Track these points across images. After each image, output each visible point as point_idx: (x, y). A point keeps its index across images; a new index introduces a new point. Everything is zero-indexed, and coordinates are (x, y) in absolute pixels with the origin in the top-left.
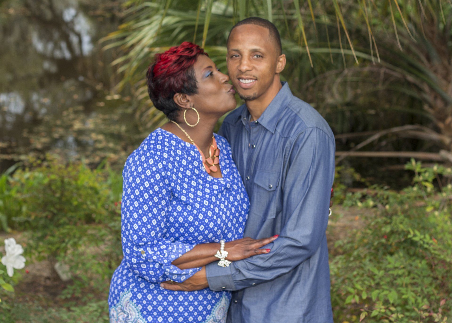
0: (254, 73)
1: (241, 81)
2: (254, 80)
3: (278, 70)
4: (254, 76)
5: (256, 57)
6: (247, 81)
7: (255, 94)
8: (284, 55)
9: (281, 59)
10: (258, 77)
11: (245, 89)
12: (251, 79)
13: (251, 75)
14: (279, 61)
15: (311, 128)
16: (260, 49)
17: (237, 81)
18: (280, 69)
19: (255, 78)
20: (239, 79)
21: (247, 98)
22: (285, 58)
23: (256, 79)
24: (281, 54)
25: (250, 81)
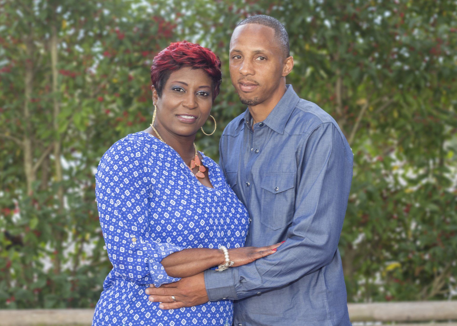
3: (284, 74)
5: (259, 59)
9: (288, 61)
14: (286, 63)
15: (327, 124)
18: (287, 72)
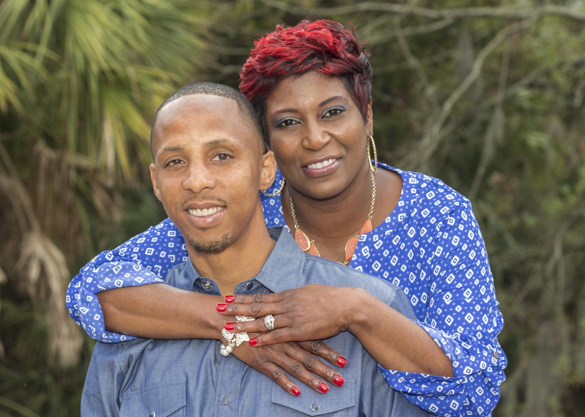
0: (219, 193)
1: (194, 212)
2: (219, 209)
3: (265, 185)
4: (219, 200)
5: (217, 158)
6: (205, 212)
7: (226, 237)
8: (273, 153)
9: (267, 163)
10: (227, 200)
11: (203, 229)
12: (214, 206)
13: (213, 198)
14: (263, 166)
16: (225, 140)
17: (182, 215)
18: (268, 181)
19: (222, 204)
20: (187, 210)
21: (210, 247)
22: (273, 159)
23: (225, 207)
24: (266, 152)
25: (211, 211)
